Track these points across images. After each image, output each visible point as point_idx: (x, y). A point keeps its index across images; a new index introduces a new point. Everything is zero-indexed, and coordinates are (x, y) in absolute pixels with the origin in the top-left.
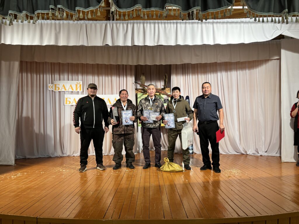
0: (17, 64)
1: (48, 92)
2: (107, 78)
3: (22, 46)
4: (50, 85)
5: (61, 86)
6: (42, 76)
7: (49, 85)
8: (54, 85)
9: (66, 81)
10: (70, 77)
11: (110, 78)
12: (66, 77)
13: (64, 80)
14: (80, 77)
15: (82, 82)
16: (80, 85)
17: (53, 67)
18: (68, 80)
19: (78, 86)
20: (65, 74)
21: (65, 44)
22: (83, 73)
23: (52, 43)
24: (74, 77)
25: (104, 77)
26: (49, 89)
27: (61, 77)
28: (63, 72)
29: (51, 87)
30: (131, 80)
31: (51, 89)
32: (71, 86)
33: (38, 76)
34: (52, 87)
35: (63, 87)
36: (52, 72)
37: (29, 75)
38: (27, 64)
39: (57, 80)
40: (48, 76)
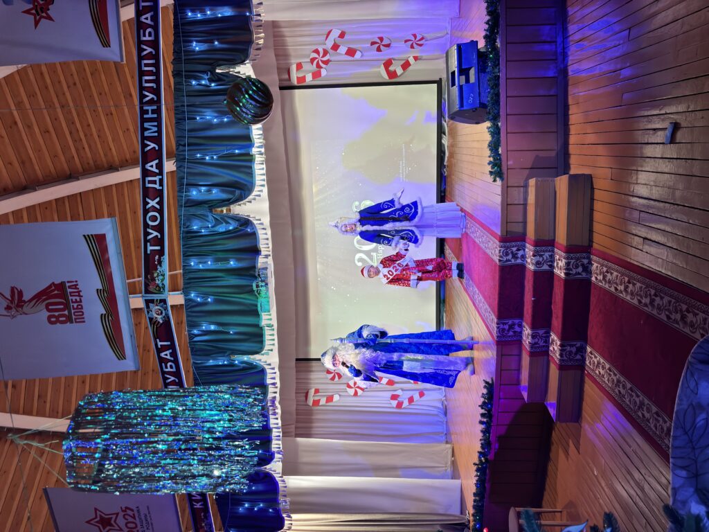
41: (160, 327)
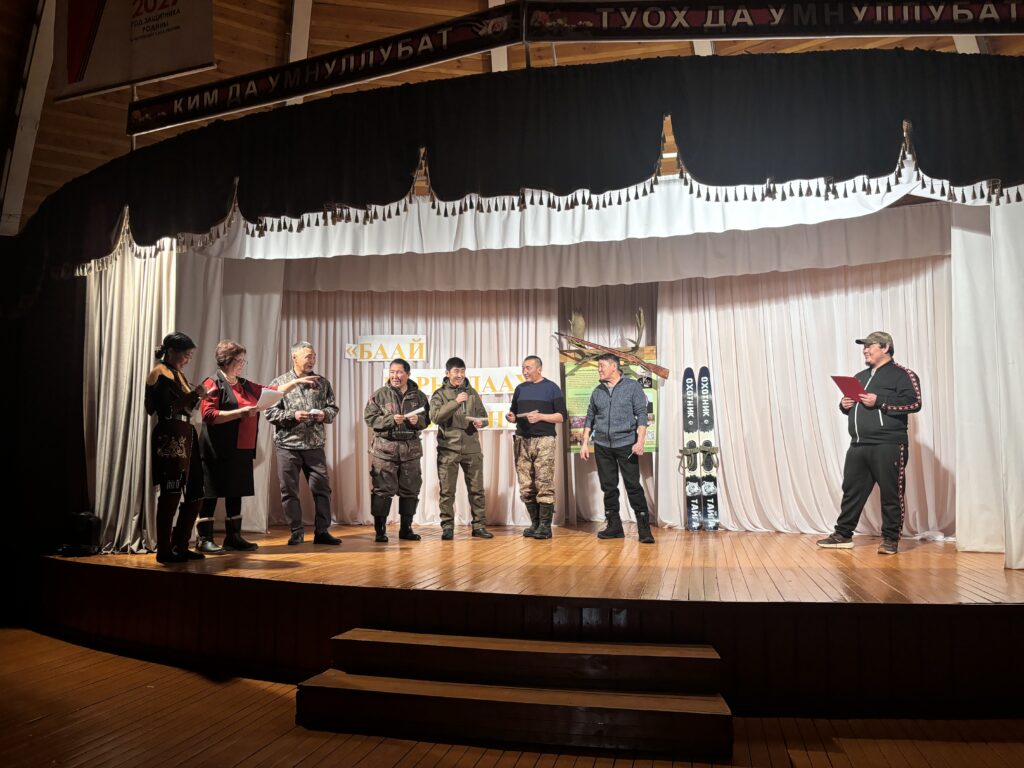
0: (276, 300)
1: (345, 363)
2: (485, 325)
3: (288, 262)
4: (349, 346)
5: (374, 350)
6: (331, 324)
7: (347, 346)
8: (359, 348)
9: (386, 336)
10: (397, 325)
11: (493, 324)
12: (387, 325)
13: (382, 332)
14: (421, 324)
15: (424, 337)
16: (421, 345)
17: (356, 303)
18: (392, 333)
19: (416, 347)
20: (385, 318)
21: (373, 252)
22: (427, 315)
23: (347, 251)
24: (405, 326)
25: (478, 324)
26: (347, 356)
27: (377, 325)
28: (381, 313)
29: (351, 351)
30: (548, 327)
31: (353, 357)
32: (399, 348)
33: (324, 325)
34: (354, 352)
35: (380, 352)
36: (356, 313)
37: (304, 323)
38: (299, 297)
39: (365, 334)
40: (345, 323)
41: (473, 30)
